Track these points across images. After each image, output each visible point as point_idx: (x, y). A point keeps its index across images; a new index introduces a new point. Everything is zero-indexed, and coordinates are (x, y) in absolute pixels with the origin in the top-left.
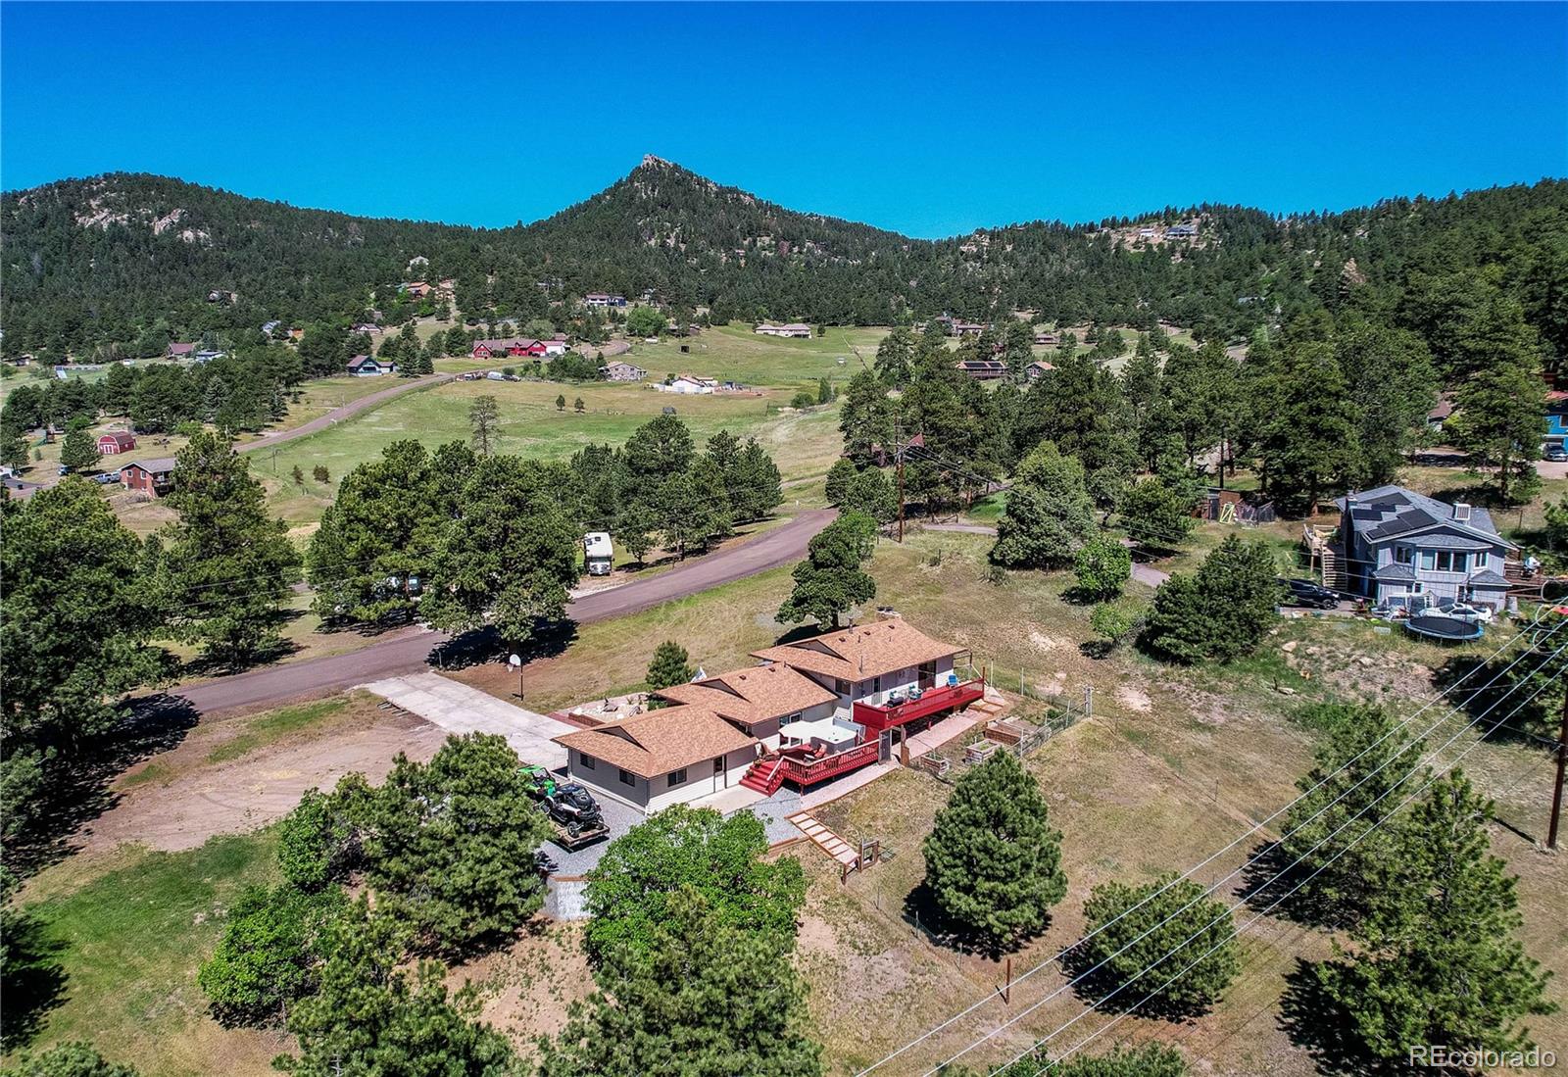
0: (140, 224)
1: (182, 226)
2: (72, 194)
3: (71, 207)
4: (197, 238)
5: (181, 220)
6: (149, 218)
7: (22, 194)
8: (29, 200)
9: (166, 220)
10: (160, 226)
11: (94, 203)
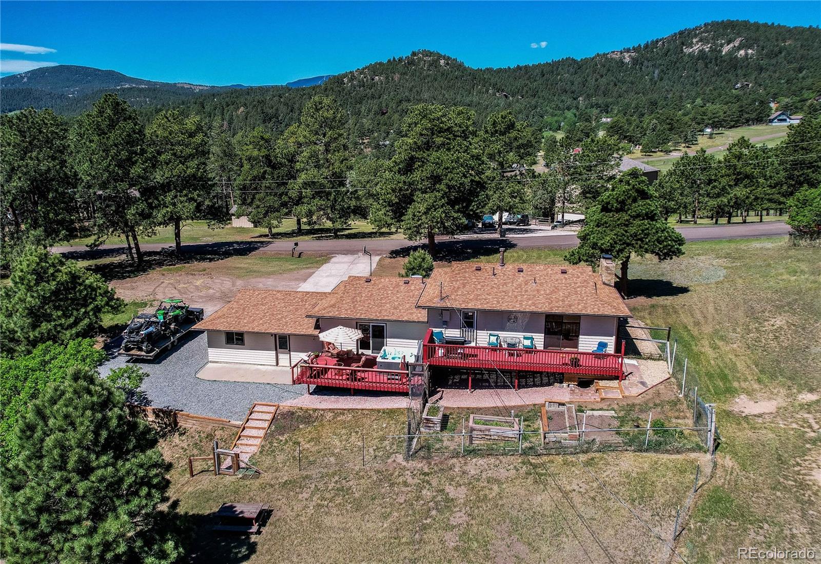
0: (716, 49)
1: (739, 48)
2: (685, 37)
3: (683, 44)
4: (747, 54)
5: (740, 44)
6: (722, 45)
7: (661, 40)
8: (663, 43)
9: (731, 45)
10: (726, 49)
11: (694, 41)
